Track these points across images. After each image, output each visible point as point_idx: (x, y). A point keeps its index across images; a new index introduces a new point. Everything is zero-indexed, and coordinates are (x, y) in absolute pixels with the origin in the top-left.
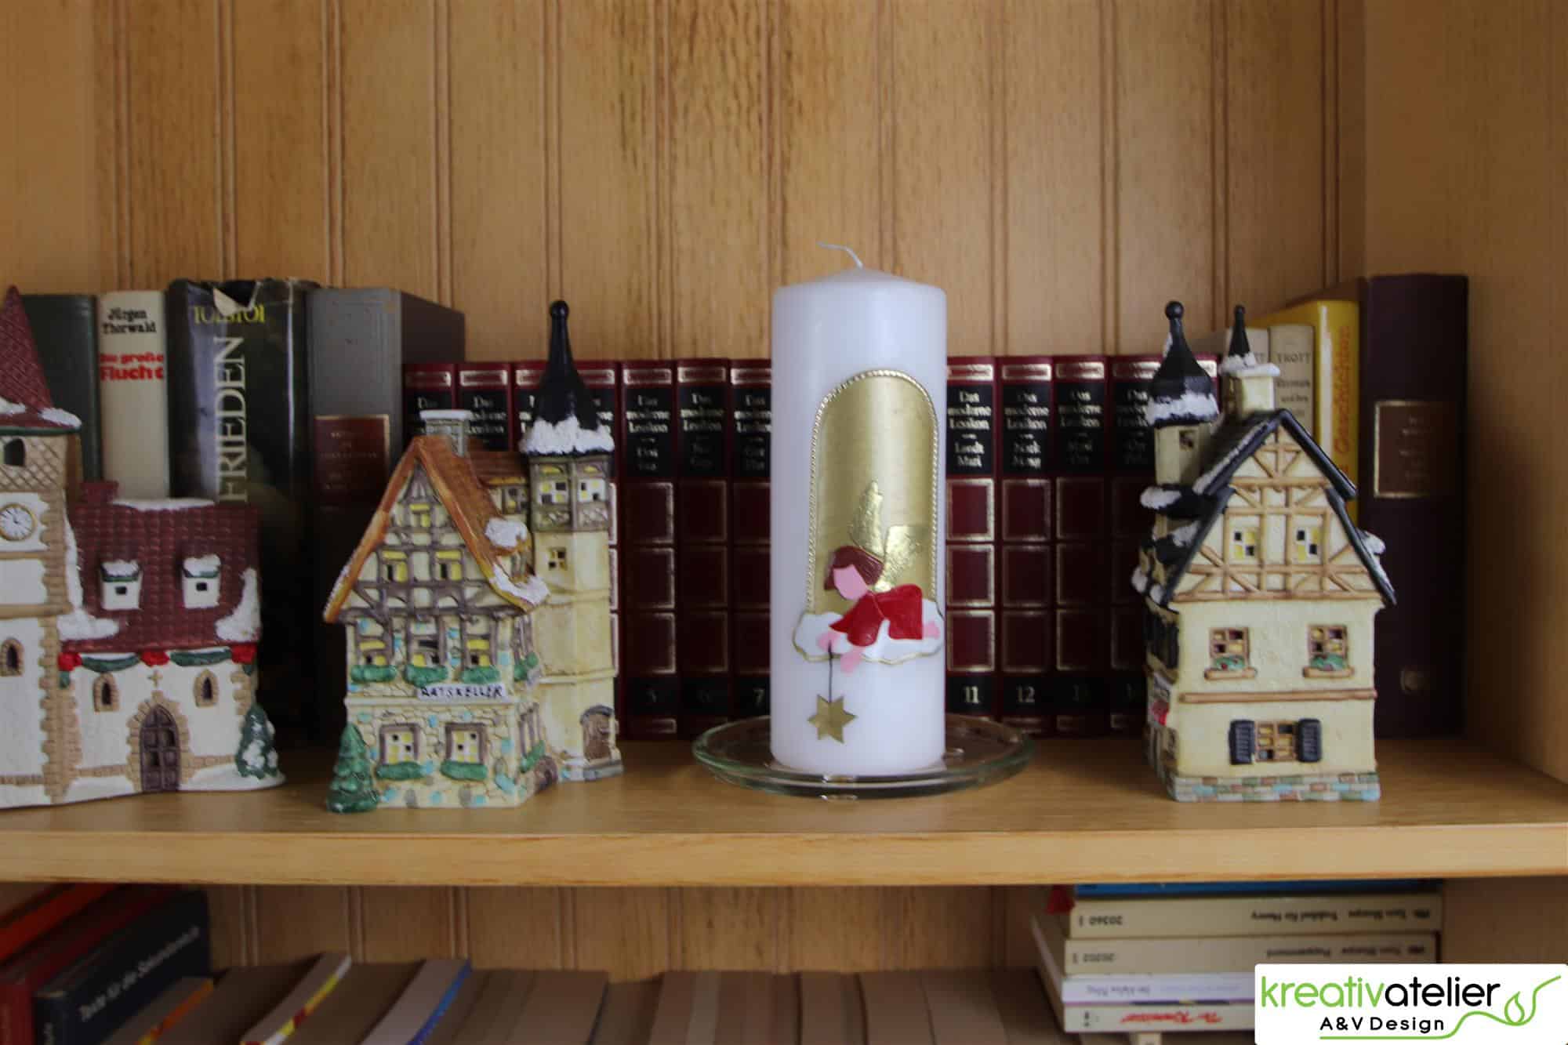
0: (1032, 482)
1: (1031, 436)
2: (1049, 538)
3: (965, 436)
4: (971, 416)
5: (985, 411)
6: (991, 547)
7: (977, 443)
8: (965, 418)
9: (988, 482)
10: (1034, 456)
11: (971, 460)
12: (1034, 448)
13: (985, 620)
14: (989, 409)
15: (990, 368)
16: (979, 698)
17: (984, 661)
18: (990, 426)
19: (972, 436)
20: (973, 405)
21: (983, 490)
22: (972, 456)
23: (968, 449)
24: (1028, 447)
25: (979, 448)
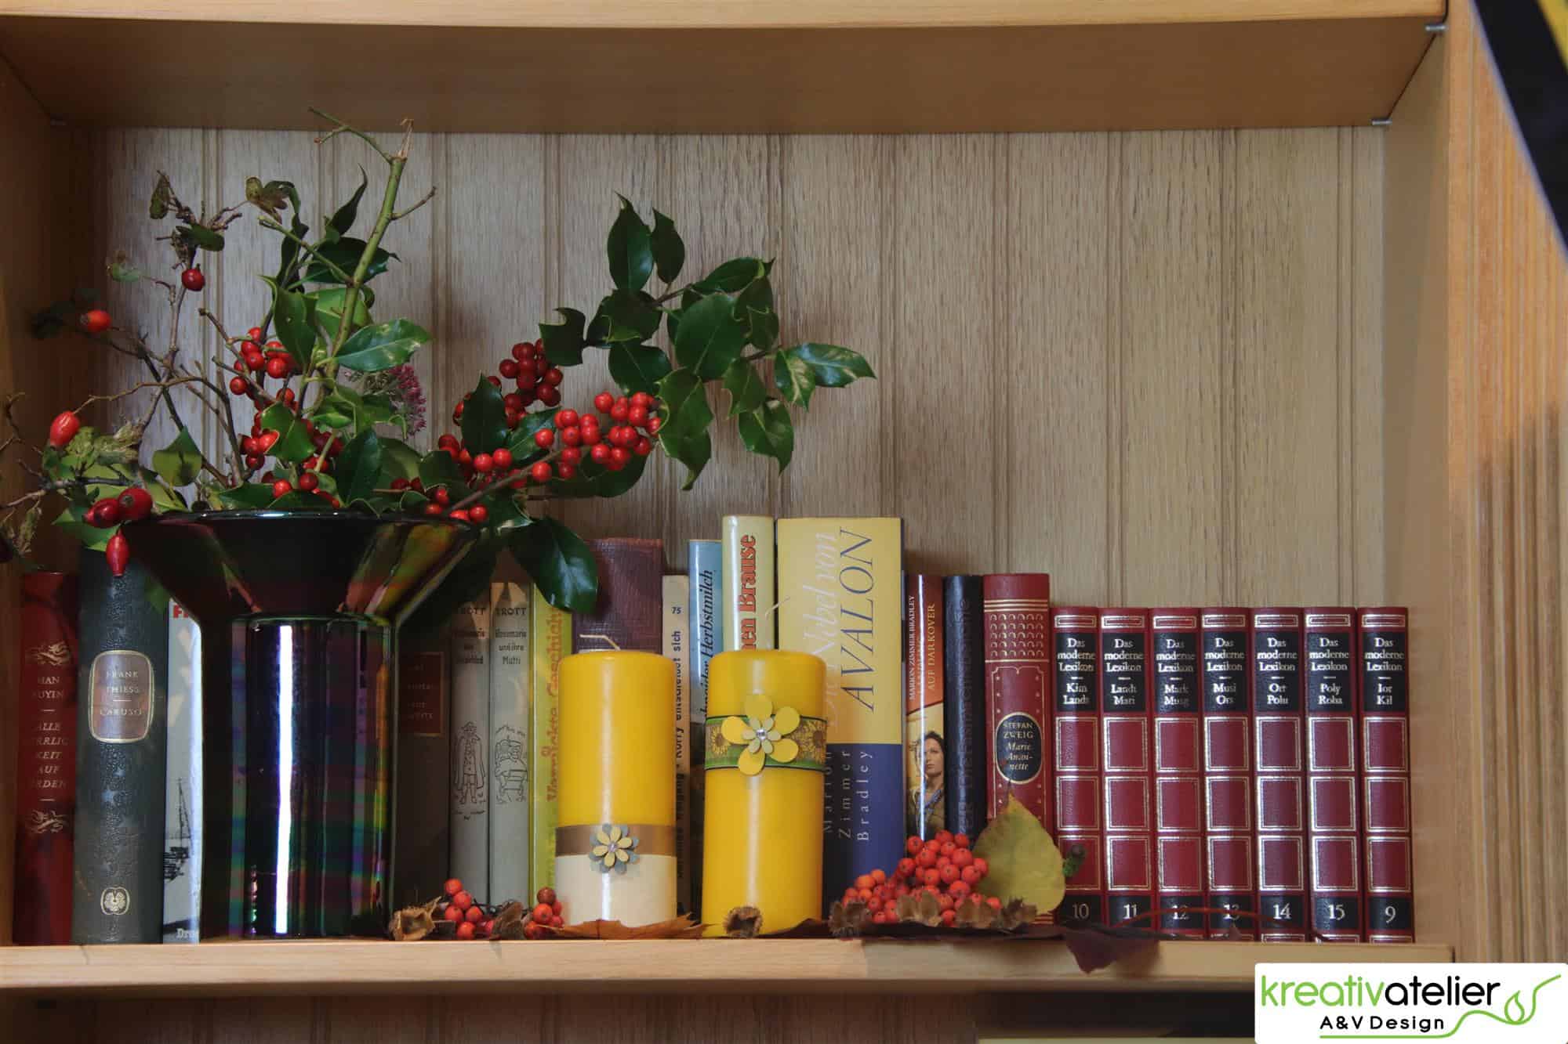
0: (1181, 720)
2: (1198, 770)
3: (1121, 678)
4: (1125, 661)
6: (1146, 778)
8: (1120, 662)
9: (1142, 720)
13: (1143, 842)
15: (1143, 618)
17: (1143, 882)
21: (1138, 725)
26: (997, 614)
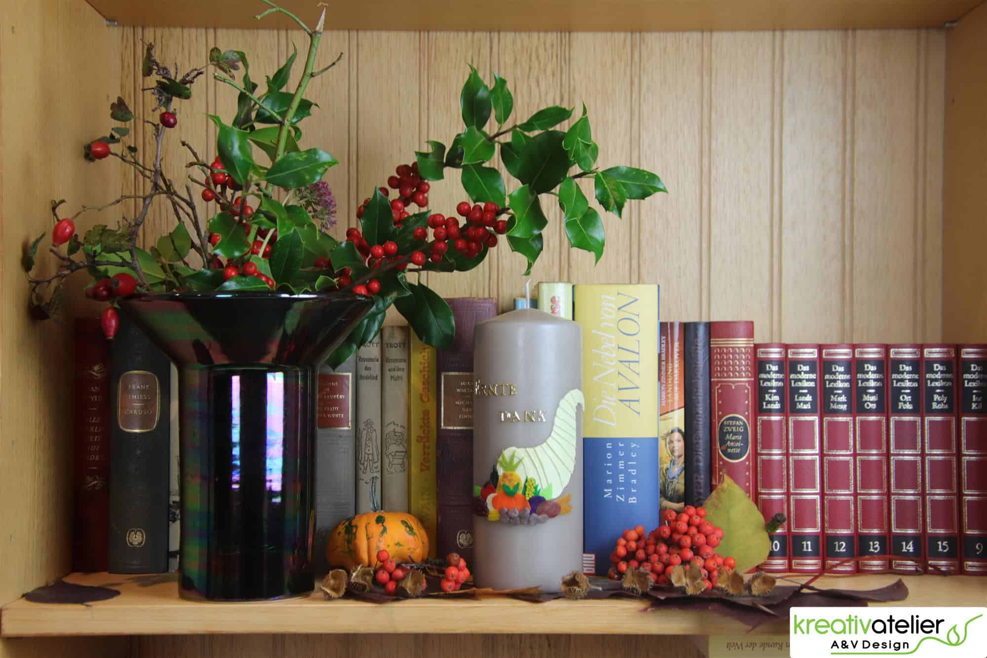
0: (841, 419)
1: (840, 392)
2: (852, 452)
3: (801, 391)
4: (804, 379)
5: (813, 376)
6: (817, 457)
7: (808, 395)
8: (800, 380)
9: (815, 419)
10: (843, 403)
11: (805, 405)
12: (843, 399)
13: (815, 500)
14: (815, 375)
15: (816, 350)
16: (811, 548)
17: (815, 526)
18: (816, 384)
19: (806, 391)
20: (806, 372)
21: (812, 422)
22: (806, 403)
23: (802, 399)
24: (839, 398)
25: (809, 398)
26: (720, 348)
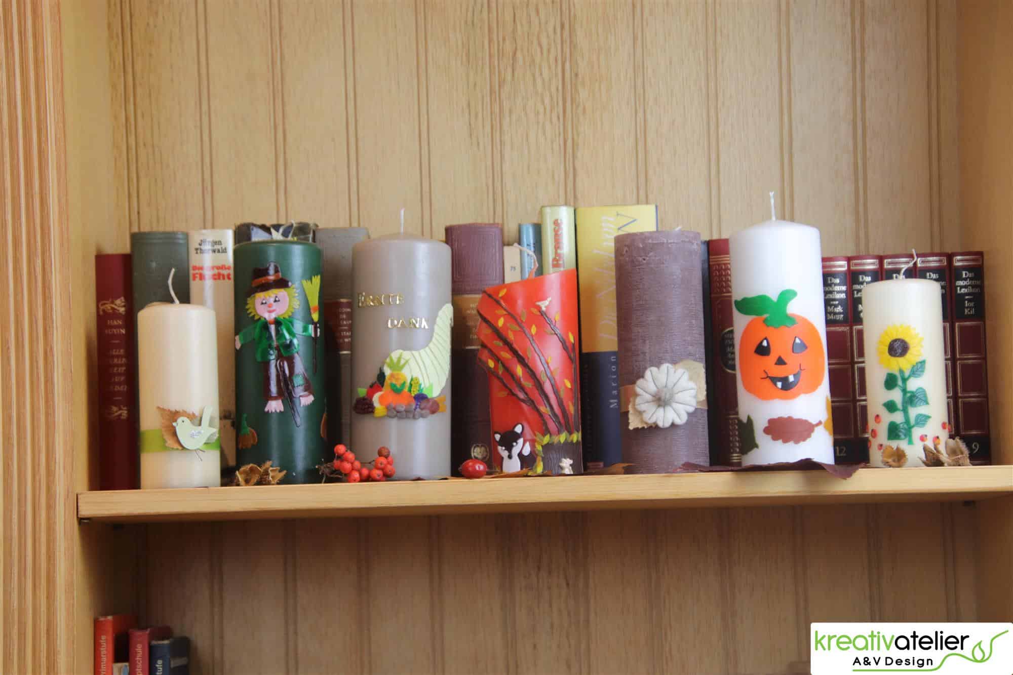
1: (837, 302)
12: (840, 309)
26: (719, 265)
